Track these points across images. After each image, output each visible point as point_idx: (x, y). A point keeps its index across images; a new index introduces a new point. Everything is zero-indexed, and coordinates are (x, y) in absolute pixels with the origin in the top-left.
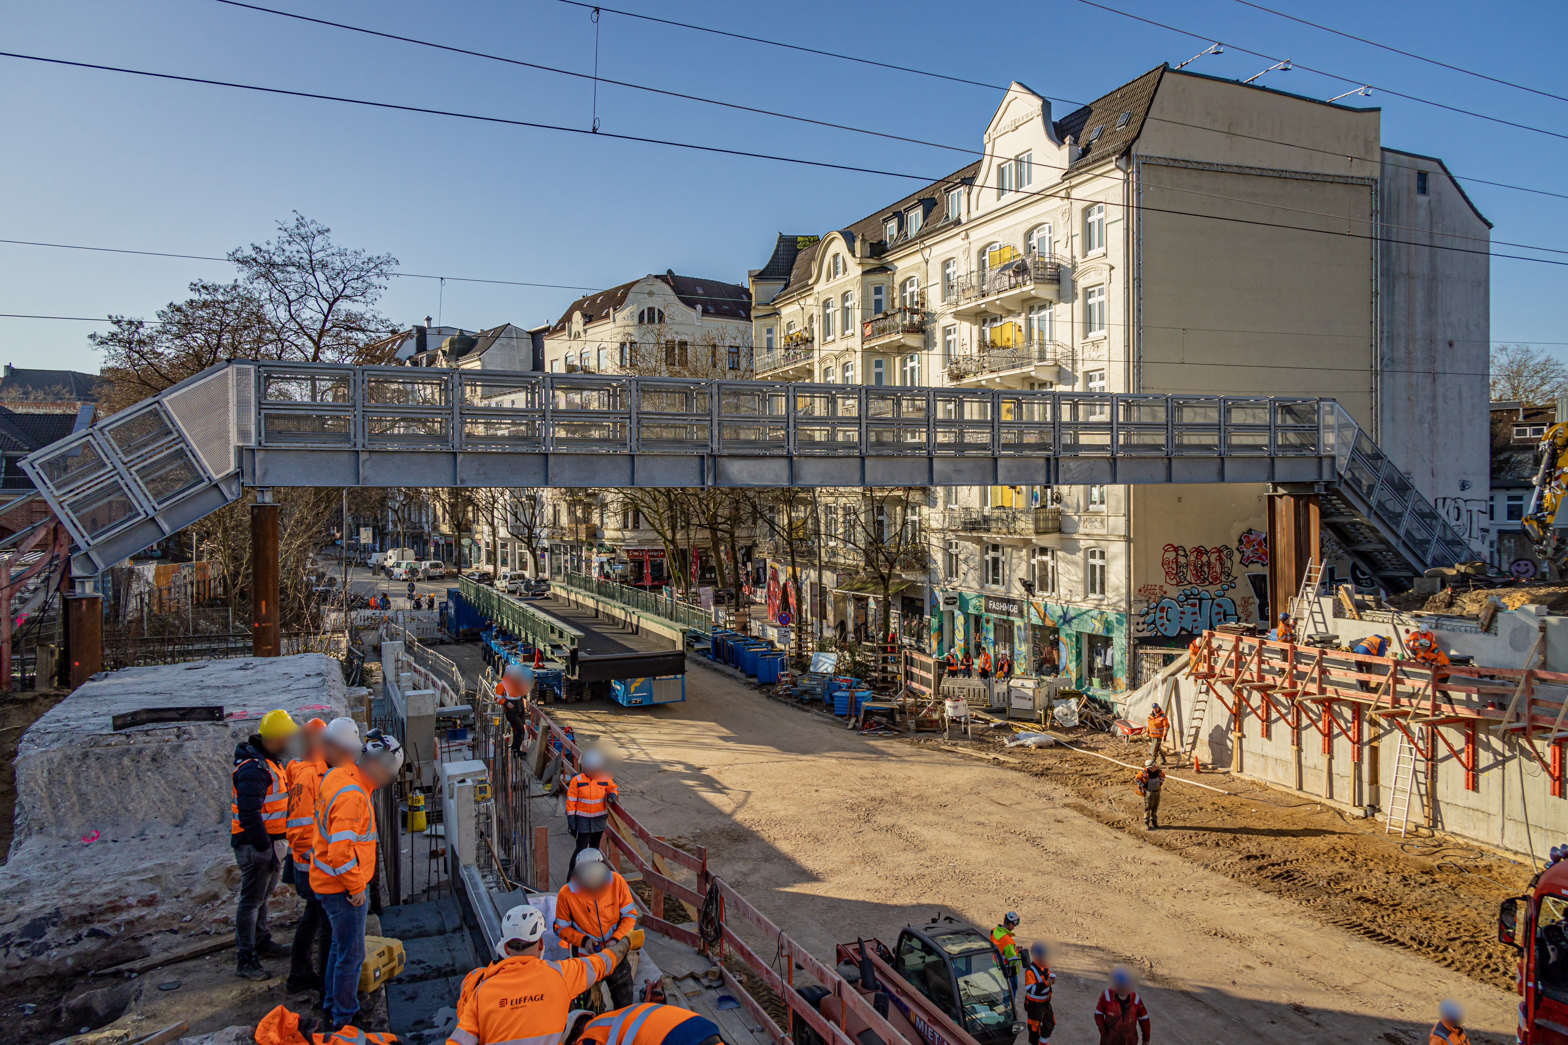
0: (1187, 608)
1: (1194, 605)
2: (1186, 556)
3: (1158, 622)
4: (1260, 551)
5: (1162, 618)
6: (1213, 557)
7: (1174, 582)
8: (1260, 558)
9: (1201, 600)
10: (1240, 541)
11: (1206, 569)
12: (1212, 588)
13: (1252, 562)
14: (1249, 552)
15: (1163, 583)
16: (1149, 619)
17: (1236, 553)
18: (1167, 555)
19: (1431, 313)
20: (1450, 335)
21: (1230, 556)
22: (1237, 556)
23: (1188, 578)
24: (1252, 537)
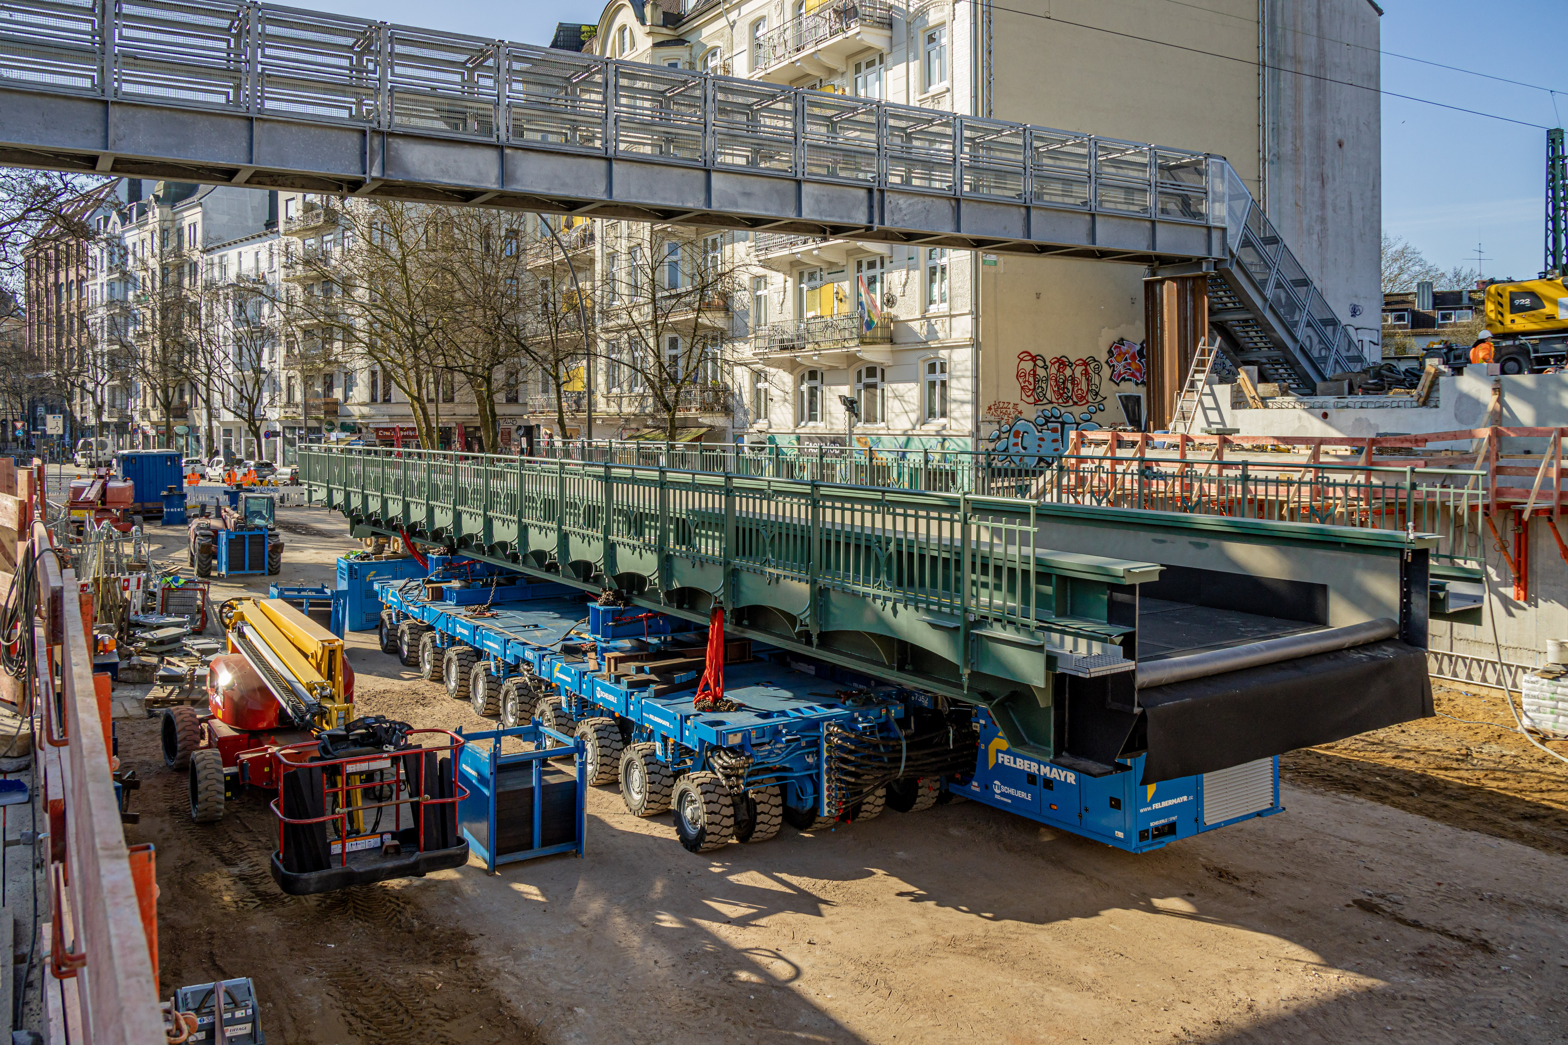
0: (1047, 434)
1: (1054, 430)
2: (1045, 367)
3: (1012, 450)
4: (1134, 366)
5: (1016, 444)
6: (1079, 370)
7: (1031, 400)
8: (1133, 375)
9: (1063, 424)
10: (1110, 352)
11: (1070, 386)
12: (1076, 410)
13: (1124, 379)
14: (1120, 367)
15: (1018, 401)
16: (1001, 445)
17: (1105, 367)
18: (1023, 365)
19: (1319, 106)
20: (1339, 133)
21: (1098, 370)
22: (1106, 371)
23: (1048, 396)
24: (1124, 348)
